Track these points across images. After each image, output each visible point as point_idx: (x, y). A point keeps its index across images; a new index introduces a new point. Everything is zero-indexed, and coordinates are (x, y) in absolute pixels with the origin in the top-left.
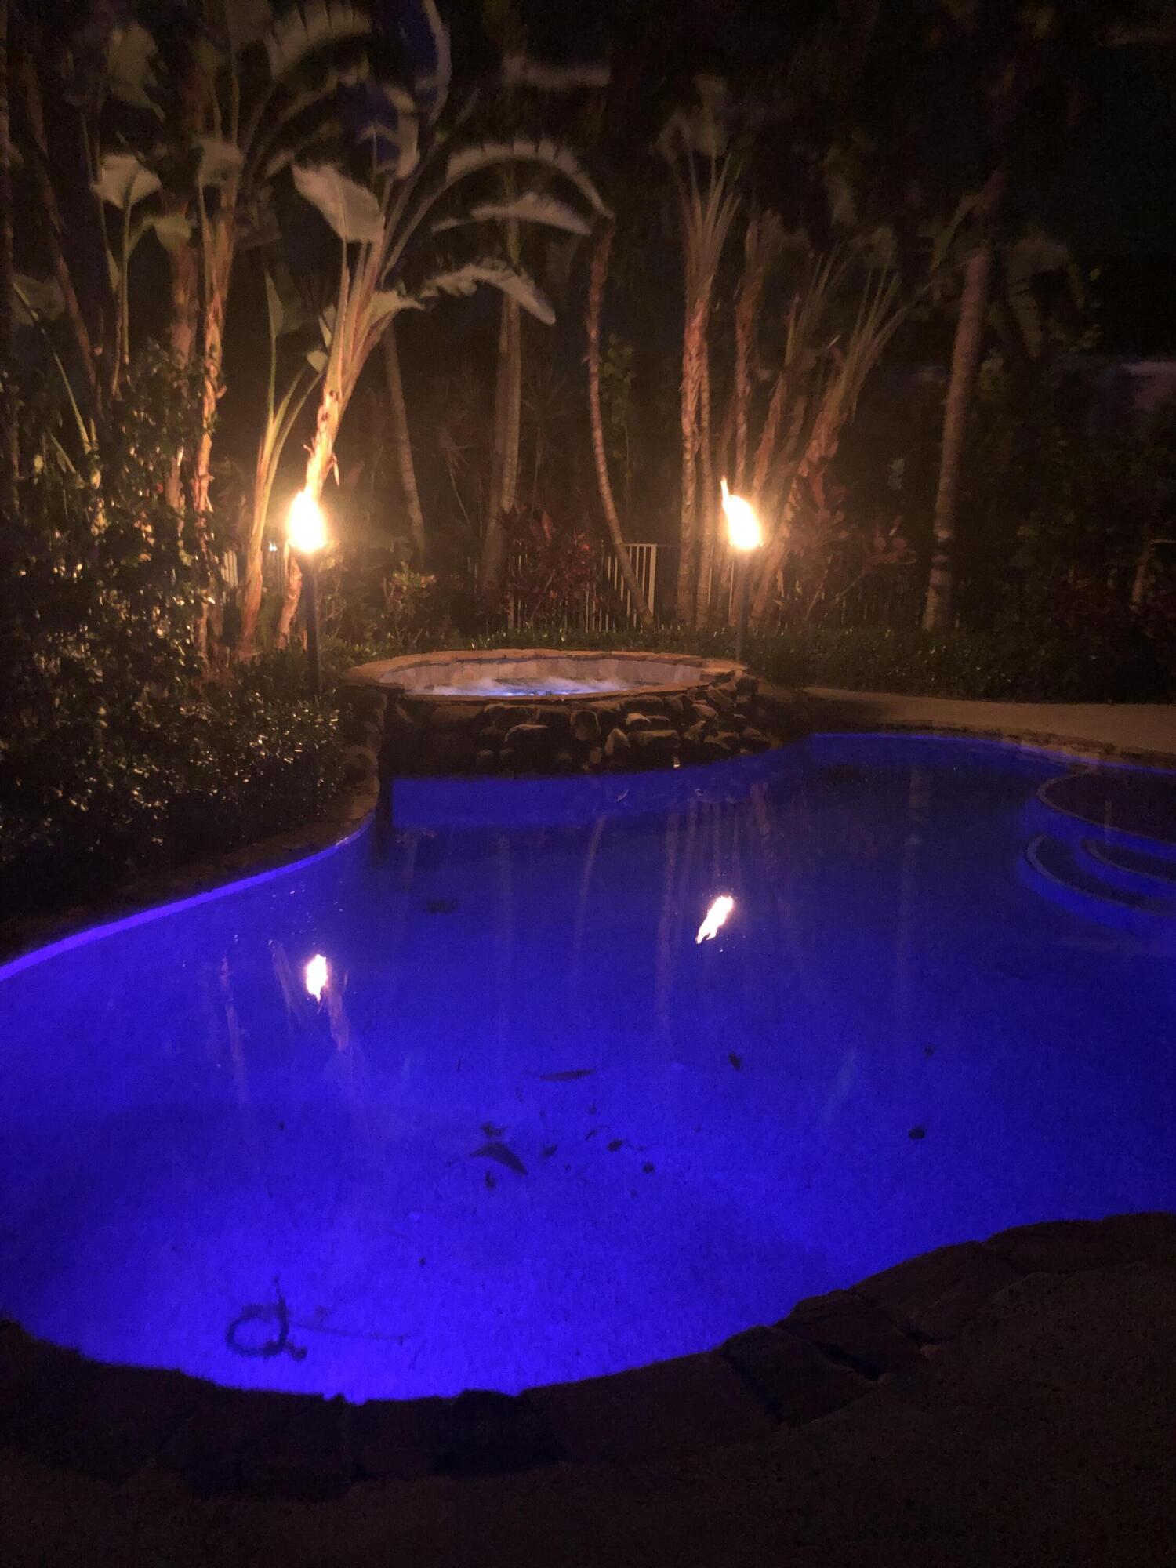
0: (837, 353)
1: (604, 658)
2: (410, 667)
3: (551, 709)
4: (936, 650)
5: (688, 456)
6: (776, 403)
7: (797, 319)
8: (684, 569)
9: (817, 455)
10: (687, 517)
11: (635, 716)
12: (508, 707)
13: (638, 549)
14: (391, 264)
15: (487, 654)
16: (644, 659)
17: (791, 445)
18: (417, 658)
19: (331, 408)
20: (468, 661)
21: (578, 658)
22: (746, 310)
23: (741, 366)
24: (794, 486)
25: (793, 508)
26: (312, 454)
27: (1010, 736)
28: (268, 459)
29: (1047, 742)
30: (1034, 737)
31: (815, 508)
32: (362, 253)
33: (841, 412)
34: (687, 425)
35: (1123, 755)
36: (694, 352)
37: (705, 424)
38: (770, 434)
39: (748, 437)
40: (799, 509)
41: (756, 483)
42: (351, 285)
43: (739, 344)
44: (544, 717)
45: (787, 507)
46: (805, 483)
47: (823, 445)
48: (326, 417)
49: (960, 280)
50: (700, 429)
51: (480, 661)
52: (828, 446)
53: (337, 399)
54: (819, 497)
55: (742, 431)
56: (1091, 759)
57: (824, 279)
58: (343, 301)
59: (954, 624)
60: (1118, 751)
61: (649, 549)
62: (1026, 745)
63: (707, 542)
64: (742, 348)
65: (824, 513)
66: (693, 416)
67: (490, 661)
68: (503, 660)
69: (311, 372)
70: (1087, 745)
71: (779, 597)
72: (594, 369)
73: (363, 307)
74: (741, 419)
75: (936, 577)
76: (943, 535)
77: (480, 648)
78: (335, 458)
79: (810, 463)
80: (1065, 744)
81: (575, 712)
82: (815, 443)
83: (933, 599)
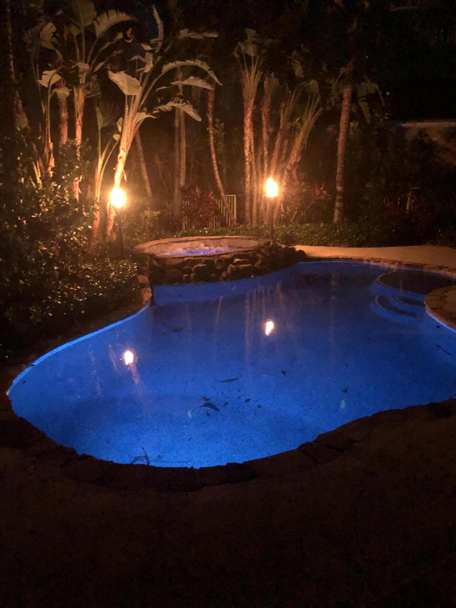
0: (299, 124)
1: (222, 238)
2: (154, 245)
3: (207, 259)
4: (339, 230)
5: (247, 163)
6: (278, 143)
7: (284, 113)
8: (247, 205)
9: (294, 161)
10: (247, 186)
11: (237, 260)
12: (193, 258)
13: (229, 197)
14: (142, 102)
15: (181, 239)
16: (237, 238)
17: (283, 157)
18: (156, 242)
19: (123, 154)
20: (174, 242)
21: (213, 239)
22: (265, 110)
23: (264, 130)
24: (286, 172)
25: (286, 181)
26: (116, 171)
27: (366, 260)
28: (100, 173)
29: (379, 261)
30: (374, 260)
31: (294, 181)
32: (133, 99)
33: (301, 145)
34: (247, 153)
35: (405, 265)
36: (248, 126)
37: (253, 151)
38: (275, 154)
39: (268, 154)
40: (288, 181)
41: (272, 172)
42: (129, 110)
43: (263, 122)
44: (206, 262)
45: (283, 181)
46: (289, 172)
47: (295, 158)
48: (121, 158)
49: (341, 96)
50: (251, 153)
51: (178, 242)
52: (297, 158)
53: (125, 151)
54: (295, 177)
55: (266, 153)
56: (394, 267)
57: (293, 97)
58: (126, 116)
59: (344, 220)
60: (403, 264)
61: (233, 197)
62: (372, 263)
63: (255, 194)
64: (264, 123)
65: (297, 183)
66: (248, 149)
67: (182, 242)
68: (187, 241)
69: (115, 141)
70: (393, 262)
71: (282, 213)
72: (211, 132)
73: (133, 118)
74: (265, 149)
75: (337, 204)
76: (339, 188)
77: (177, 237)
78: (125, 172)
79: (291, 165)
80: (385, 262)
81: (216, 259)
82: (292, 157)
83: (336, 212)
